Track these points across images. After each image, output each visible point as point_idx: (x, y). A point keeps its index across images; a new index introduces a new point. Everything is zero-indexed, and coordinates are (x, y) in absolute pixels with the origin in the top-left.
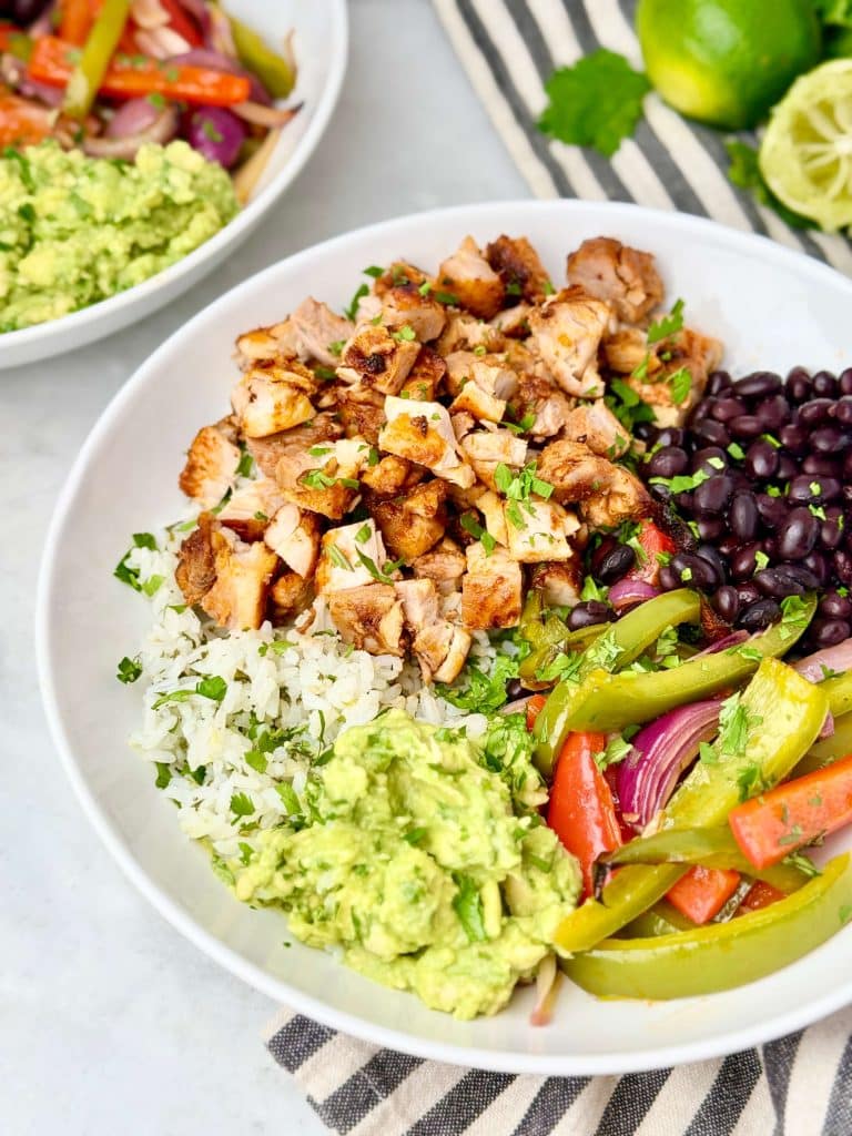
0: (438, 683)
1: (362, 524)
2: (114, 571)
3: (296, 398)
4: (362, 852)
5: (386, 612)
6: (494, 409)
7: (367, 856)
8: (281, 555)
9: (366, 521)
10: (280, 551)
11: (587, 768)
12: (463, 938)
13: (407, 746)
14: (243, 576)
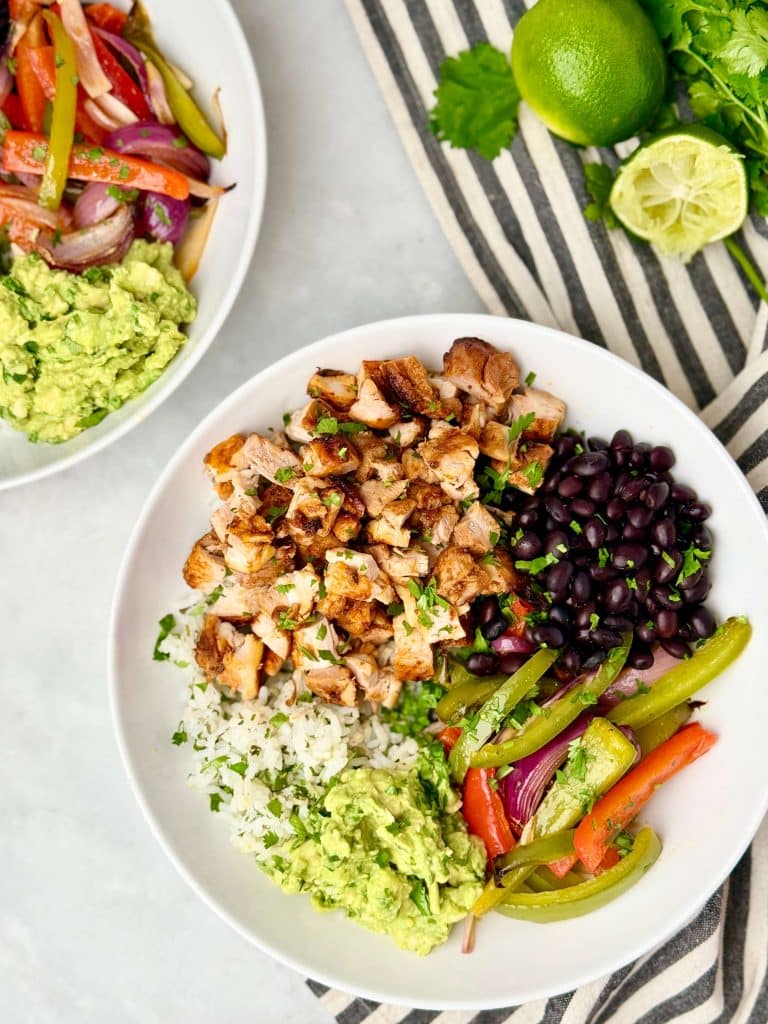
0: (384, 710)
1: (319, 625)
2: (153, 656)
3: (261, 551)
4: (351, 877)
5: (344, 689)
6: (402, 538)
7: (354, 878)
8: (267, 643)
9: (322, 621)
10: (265, 640)
11: (486, 789)
12: (417, 912)
13: (371, 810)
14: (243, 668)
